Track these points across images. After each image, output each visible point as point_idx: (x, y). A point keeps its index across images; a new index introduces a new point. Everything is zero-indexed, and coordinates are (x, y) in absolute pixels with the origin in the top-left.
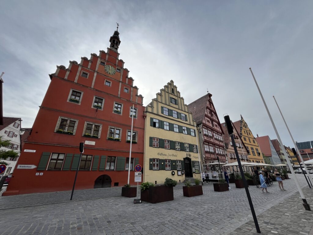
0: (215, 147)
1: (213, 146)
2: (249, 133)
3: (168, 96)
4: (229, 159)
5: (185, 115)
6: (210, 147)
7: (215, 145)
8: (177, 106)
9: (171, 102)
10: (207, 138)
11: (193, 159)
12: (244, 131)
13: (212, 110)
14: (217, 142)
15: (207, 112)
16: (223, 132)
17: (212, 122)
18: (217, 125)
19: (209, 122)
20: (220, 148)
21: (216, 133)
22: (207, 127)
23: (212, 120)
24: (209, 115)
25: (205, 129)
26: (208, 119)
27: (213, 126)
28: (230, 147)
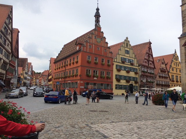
1: (146, 77)
2: (178, 65)
3: (125, 49)
4: (155, 84)
8: (128, 55)
9: (126, 53)
10: (143, 73)
11: (134, 85)
12: (174, 64)
13: (150, 54)
14: (149, 75)
15: (146, 56)
16: (155, 68)
17: (148, 62)
18: (151, 63)
19: (146, 63)
20: (150, 78)
21: (149, 69)
22: (144, 66)
23: (148, 61)
24: (147, 58)
25: (143, 67)
26: (146, 61)
27: (148, 65)
28: (158, 77)
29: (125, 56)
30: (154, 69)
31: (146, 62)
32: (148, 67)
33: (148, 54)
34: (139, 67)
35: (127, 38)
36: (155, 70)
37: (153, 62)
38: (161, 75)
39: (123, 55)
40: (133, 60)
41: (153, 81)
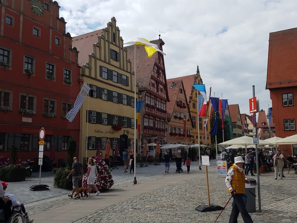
0: (155, 120)
1: (153, 119)
3: (109, 47)
4: (168, 134)
5: (127, 77)
6: (150, 120)
7: (155, 117)
8: (117, 64)
9: (112, 58)
10: (148, 109)
11: (130, 137)
12: (196, 94)
13: (160, 67)
14: (159, 114)
15: (154, 71)
16: (168, 100)
17: (158, 86)
18: (162, 89)
19: (154, 87)
20: (160, 121)
21: (159, 101)
22: (150, 94)
23: (158, 82)
24: (156, 75)
25: (148, 96)
26: (153, 82)
27: (158, 91)
28: (173, 119)
29: (109, 63)
30: (166, 102)
31: (153, 85)
32: (156, 97)
33: (157, 67)
34: (141, 96)
36: (168, 103)
37: (165, 86)
38: (178, 116)
39: (105, 62)
41: (165, 127)
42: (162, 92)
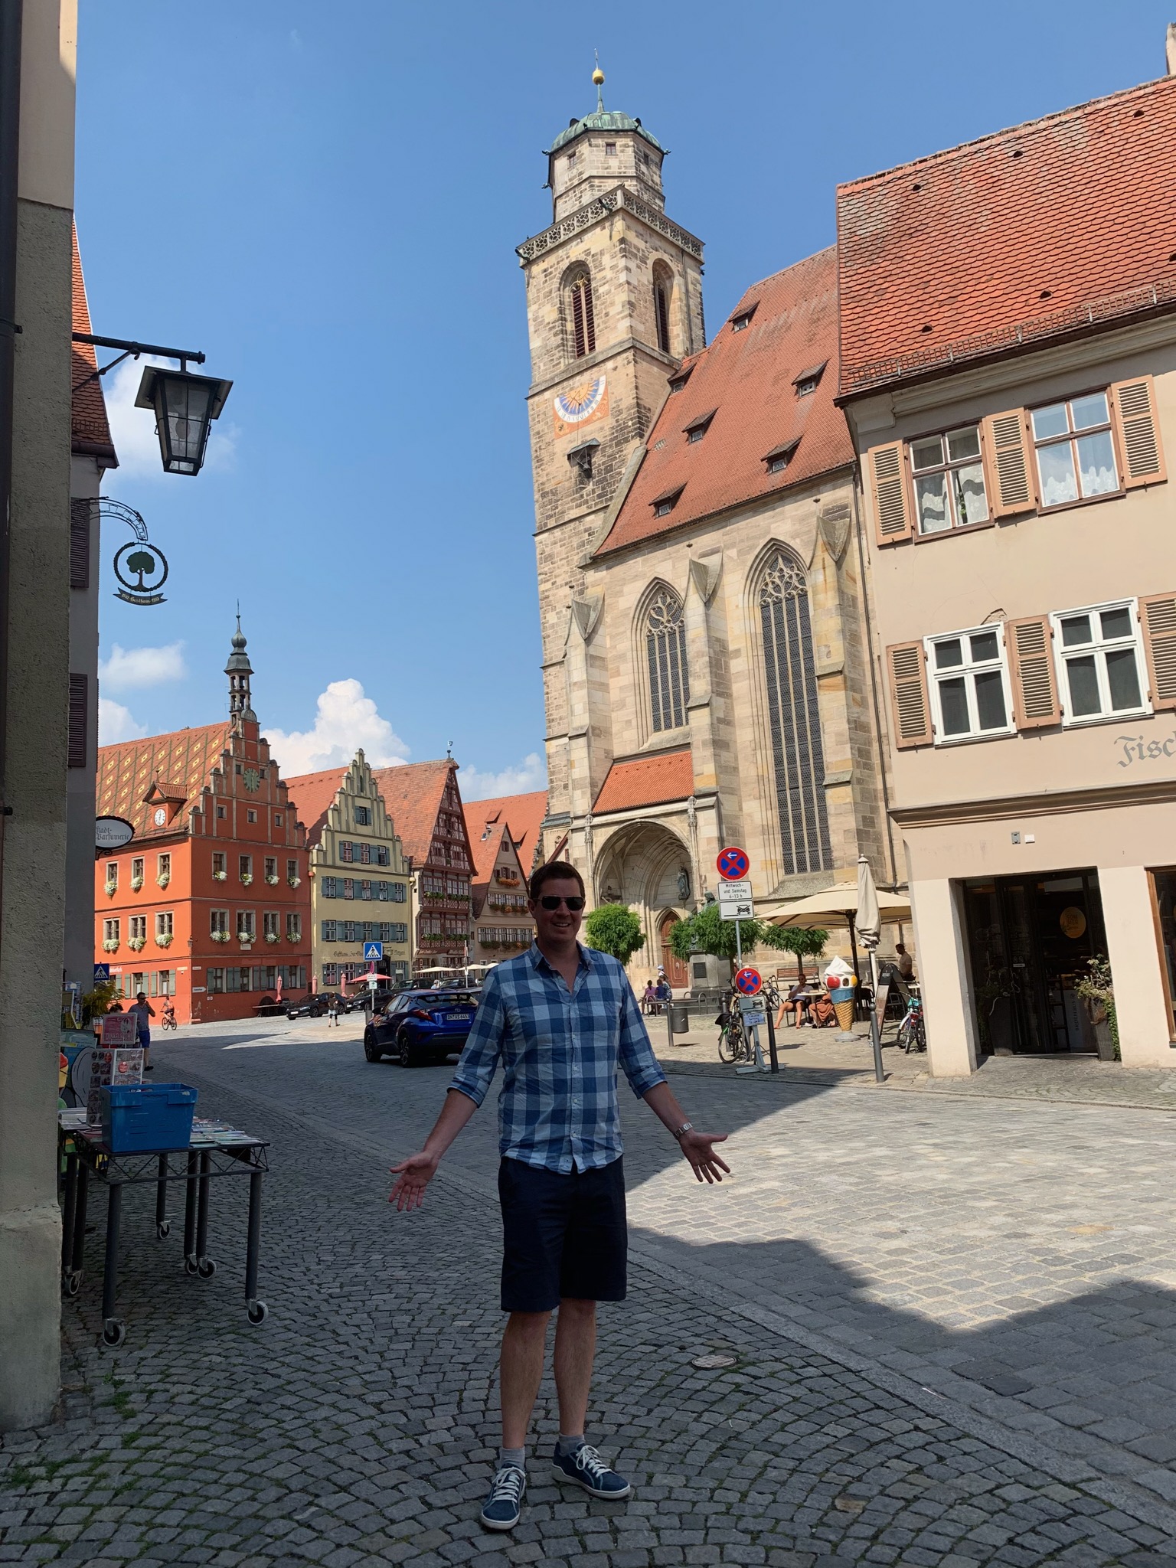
0: (446, 919)
1: (440, 919)
3: (353, 802)
4: (478, 945)
6: (434, 922)
7: (445, 914)
8: (367, 830)
9: (359, 822)
10: (429, 902)
11: (394, 958)
13: (451, 813)
14: (452, 905)
15: (438, 825)
16: (473, 871)
17: (448, 850)
18: (459, 854)
19: (440, 855)
20: (457, 920)
21: (452, 880)
22: (432, 871)
23: (447, 844)
24: (443, 832)
25: (427, 877)
26: (438, 845)
27: (448, 862)
28: (486, 910)
29: (355, 834)
30: (468, 877)
31: (438, 852)
32: (446, 874)
33: (446, 814)
34: (412, 879)
35: (361, 754)
36: (473, 878)
37: (466, 847)
38: (500, 902)
39: (348, 833)
40: (387, 849)
41: (468, 930)
42: (459, 859)
